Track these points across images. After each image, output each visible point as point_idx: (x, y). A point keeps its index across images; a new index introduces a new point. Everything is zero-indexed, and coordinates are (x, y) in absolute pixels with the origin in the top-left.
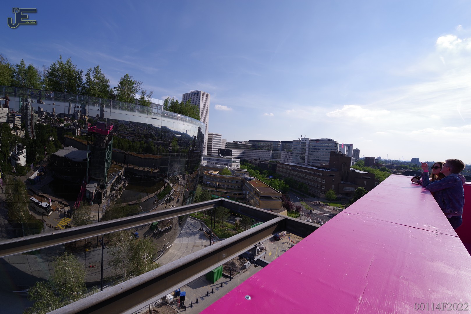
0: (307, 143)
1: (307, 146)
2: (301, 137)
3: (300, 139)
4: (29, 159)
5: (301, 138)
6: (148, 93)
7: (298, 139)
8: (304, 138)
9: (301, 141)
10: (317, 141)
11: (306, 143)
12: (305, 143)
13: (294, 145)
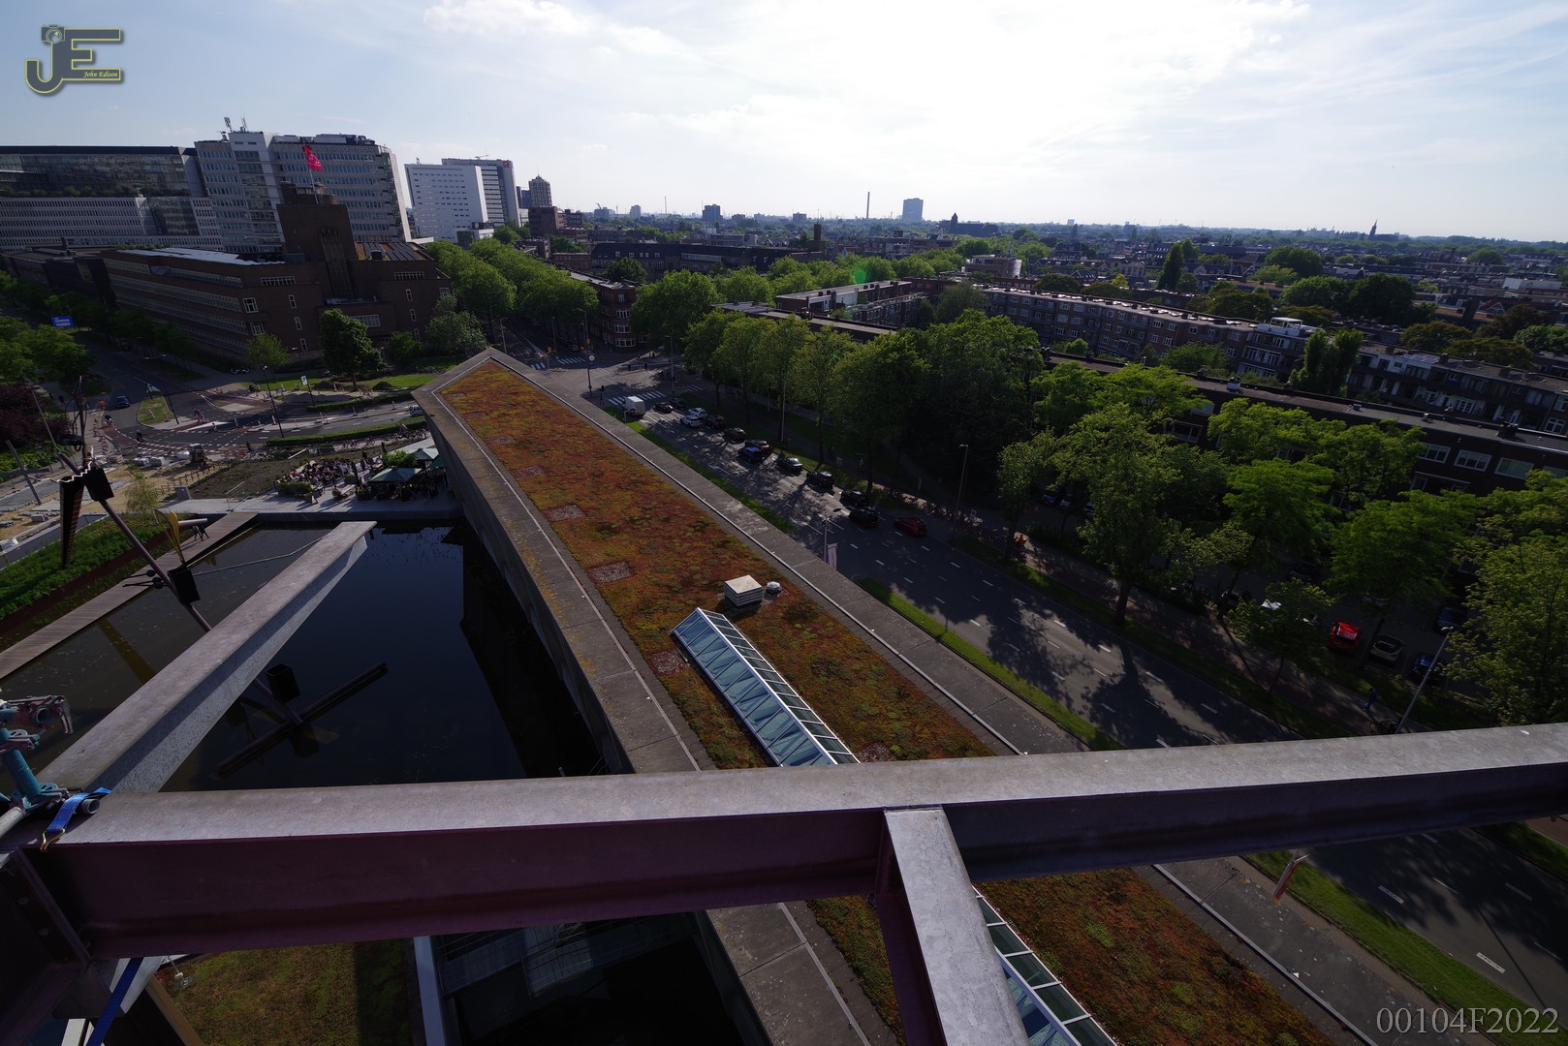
0: (264, 157)
1: (267, 169)
2: (228, 126)
3: (228, 138)
5: (228, 131)
7: (219, 138)
8: (243, 132)
9: (236, 148)
10: (305, 143)
11: (257, 153)
12: (251, 153)
13: (210, 166)
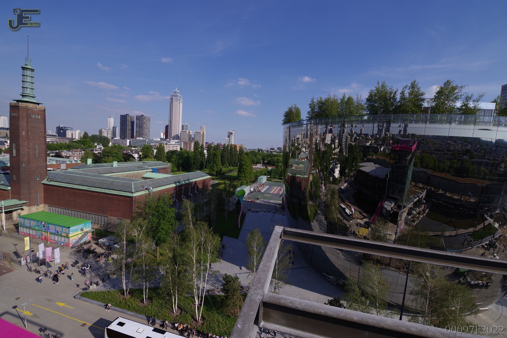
4: (341, 172)
6: (474, 98)
